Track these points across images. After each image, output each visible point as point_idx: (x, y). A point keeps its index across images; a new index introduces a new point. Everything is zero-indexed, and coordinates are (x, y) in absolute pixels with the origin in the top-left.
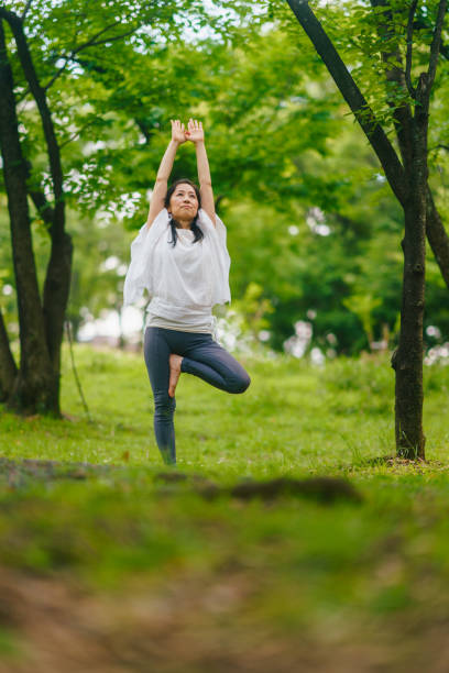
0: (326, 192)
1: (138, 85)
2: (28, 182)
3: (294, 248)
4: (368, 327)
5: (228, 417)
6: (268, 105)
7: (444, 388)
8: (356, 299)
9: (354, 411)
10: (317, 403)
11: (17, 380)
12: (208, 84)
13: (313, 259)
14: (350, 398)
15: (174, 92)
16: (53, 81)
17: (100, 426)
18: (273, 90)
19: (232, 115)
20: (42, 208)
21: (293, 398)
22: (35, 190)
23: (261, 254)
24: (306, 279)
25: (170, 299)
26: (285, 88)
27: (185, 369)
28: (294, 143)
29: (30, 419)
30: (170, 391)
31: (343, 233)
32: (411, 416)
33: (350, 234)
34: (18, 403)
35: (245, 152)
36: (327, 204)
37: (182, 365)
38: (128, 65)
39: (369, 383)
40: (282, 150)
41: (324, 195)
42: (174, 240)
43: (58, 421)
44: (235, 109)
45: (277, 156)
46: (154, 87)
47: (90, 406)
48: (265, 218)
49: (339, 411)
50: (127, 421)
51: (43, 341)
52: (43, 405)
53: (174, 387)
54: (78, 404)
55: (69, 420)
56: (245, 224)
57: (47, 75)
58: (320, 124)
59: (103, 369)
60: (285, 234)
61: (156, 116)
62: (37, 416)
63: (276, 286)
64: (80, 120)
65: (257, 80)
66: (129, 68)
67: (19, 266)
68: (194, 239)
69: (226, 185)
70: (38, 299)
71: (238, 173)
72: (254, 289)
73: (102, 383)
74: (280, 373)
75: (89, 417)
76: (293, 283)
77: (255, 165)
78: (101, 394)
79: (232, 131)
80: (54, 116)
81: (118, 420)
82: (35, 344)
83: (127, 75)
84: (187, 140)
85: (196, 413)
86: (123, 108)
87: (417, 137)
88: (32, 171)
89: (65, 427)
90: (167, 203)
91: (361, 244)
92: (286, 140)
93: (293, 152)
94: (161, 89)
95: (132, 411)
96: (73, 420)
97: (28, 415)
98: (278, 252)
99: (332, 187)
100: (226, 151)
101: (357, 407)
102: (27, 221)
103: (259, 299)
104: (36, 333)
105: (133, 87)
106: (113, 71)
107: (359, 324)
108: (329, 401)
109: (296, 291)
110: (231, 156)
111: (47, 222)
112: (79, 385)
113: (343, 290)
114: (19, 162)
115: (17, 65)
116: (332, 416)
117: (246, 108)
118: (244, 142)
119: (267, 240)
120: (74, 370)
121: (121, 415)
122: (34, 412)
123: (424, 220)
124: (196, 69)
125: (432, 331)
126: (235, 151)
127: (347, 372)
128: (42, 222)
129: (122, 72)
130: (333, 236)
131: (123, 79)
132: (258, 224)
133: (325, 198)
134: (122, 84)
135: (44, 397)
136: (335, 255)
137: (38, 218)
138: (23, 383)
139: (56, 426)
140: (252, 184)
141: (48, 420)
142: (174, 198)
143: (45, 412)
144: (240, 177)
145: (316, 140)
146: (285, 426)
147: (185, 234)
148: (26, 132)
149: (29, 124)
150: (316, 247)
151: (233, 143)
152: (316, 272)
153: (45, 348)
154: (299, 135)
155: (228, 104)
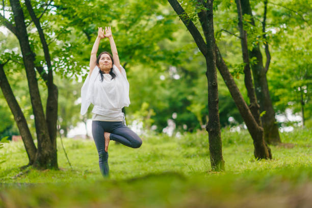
0: (174, 57)
1: (82, 14)
2: (35, 62)
3: (163, 85)
4: (200, 119)
5: (137, 164)
6: (144, 19)
7: (235, 142)
8: (193, 106)
9: (194, 156)
10: (178, 154)
11: (37, 154)
12: (115, 12)
13: (172, 90)
14: (193, 150)
15: (99, 15)
16: (42, 15)
17: (77, 172)
18: (146, 12)
19: (128, 26)
20: (42, 73)
21: (166, 153)
22: (38, 66)
23: (148, 89)
24: (170, 99)
25: (102, 106)
26: (151, 10)
27: (111, 138)
28: (157, 35)
29: (45, 171)
30: (106, 149)
31: (185, 77)
32: (217, 152)
33: (189, 77)
34: (38, 165)
35: (135, 42)
36: (175, 63)
37: (110, 137)
38: (76, 5)
39: (201, 143)
40: (152, 39)
41: (173, 58)
42: (102, 79)
43: (57, 171)
44: (129, 22)
45: (150, 42)
46: (89, 14)
47: (72, 164)
48: (149, 73)
49: (188, 156)
50: (89, 169)
51: (47, 135)
52: (50, 165)
53: (107, 147)
54: (67, 163)
55: (63, 171)
56: (139, 76)
57: (39, 12)
58: (168, 26)
59: (78, 147)
60: (158, 79)
61: (92, 28)
62: (47, 170)
63: (156, 104)
64: (56, 32)
65: (138, 8)
66: (77, 6)
67: (33, 101)
68: (111, 78)
69: (128, 57)
70: (43, 115)
71: (132, 51)
72: (145, 105)
73: (77, 153)
74: (160, 142)
75: (72, 168)
76: (164, 101)
77: (140, 47)
78: (77, 158)
79: (128, 33)
80: (44, 31)
81: (85, 169)
82: (44, 136)
83: (77, 9)
84: (105, 37)
85: (121, 163)
86: (76, 24)
87: (208, 24)
88: (36, 57)
89: (61, 174)
90: (97, 63)
91: (194, 81)
92: (153, 34)
93: (158, 40)
94: (93, 14)
95: (92, 164)
96: (64, 170)
97: (43, 170)
98: (156, 88)
99: (176, 54)
100: (126, 42)
101: (196, 153)
102: (36, 80)
103: (148, 110)
104: (44, 132)
105: (80, 15)
106: (70, 8)
107: (196, 118)
108: (182, 153)
109: (165, 105)
110: (129, 44)
111: (45, 80)
112: (66, 154)
113: (187, 103)
114: (30, 53)
115: (25, 8)
116: (185, 159)
117: (134, 22)
118: (134, 37)
119: (150, 82)
120: (64, 149)
121: (87, 167)
122: (46, 168)
123: (215, 62)
124: (109, 5)
125: (231, 119)
126: (130, 41)
127: (190, 139)
128: (42, 80)
129: (74, 9)
130: (181, 79)
131: (75, 12)
132: (146, 76)
133: (174, 59)
134: (75, 14)
135: (50, 161)
136: (183, 87)
137: (41, 78)
138: (40, 155)
139: (57, 174)
140: (139, 56)
141: (52, 171)
142: (100, 61)
143: (51, 167)
144: (134, 53)
145: (168, 34)
146: (163, 165)
147: (107, 76)
148: (32, 39)
149: (33, 36)
150: (173, 84)
151: (129, 38)
152: (174, 96)
153: (49, 138)
154: (160, 32)
155: (125, 20)
